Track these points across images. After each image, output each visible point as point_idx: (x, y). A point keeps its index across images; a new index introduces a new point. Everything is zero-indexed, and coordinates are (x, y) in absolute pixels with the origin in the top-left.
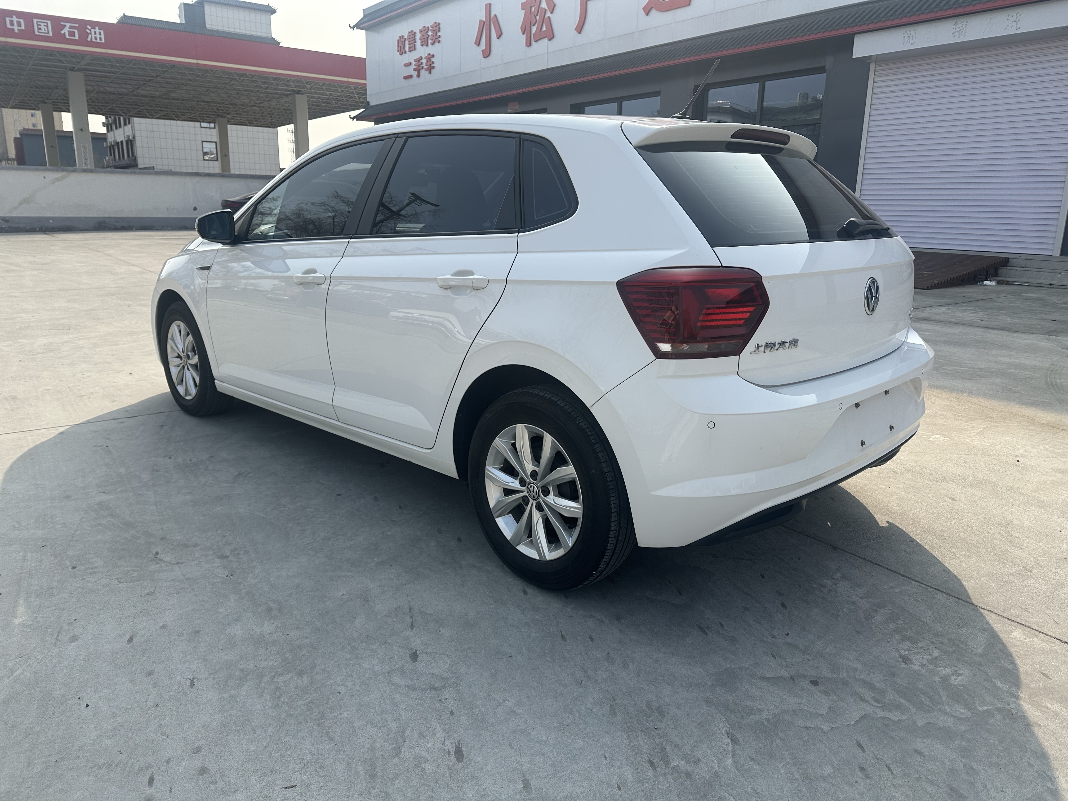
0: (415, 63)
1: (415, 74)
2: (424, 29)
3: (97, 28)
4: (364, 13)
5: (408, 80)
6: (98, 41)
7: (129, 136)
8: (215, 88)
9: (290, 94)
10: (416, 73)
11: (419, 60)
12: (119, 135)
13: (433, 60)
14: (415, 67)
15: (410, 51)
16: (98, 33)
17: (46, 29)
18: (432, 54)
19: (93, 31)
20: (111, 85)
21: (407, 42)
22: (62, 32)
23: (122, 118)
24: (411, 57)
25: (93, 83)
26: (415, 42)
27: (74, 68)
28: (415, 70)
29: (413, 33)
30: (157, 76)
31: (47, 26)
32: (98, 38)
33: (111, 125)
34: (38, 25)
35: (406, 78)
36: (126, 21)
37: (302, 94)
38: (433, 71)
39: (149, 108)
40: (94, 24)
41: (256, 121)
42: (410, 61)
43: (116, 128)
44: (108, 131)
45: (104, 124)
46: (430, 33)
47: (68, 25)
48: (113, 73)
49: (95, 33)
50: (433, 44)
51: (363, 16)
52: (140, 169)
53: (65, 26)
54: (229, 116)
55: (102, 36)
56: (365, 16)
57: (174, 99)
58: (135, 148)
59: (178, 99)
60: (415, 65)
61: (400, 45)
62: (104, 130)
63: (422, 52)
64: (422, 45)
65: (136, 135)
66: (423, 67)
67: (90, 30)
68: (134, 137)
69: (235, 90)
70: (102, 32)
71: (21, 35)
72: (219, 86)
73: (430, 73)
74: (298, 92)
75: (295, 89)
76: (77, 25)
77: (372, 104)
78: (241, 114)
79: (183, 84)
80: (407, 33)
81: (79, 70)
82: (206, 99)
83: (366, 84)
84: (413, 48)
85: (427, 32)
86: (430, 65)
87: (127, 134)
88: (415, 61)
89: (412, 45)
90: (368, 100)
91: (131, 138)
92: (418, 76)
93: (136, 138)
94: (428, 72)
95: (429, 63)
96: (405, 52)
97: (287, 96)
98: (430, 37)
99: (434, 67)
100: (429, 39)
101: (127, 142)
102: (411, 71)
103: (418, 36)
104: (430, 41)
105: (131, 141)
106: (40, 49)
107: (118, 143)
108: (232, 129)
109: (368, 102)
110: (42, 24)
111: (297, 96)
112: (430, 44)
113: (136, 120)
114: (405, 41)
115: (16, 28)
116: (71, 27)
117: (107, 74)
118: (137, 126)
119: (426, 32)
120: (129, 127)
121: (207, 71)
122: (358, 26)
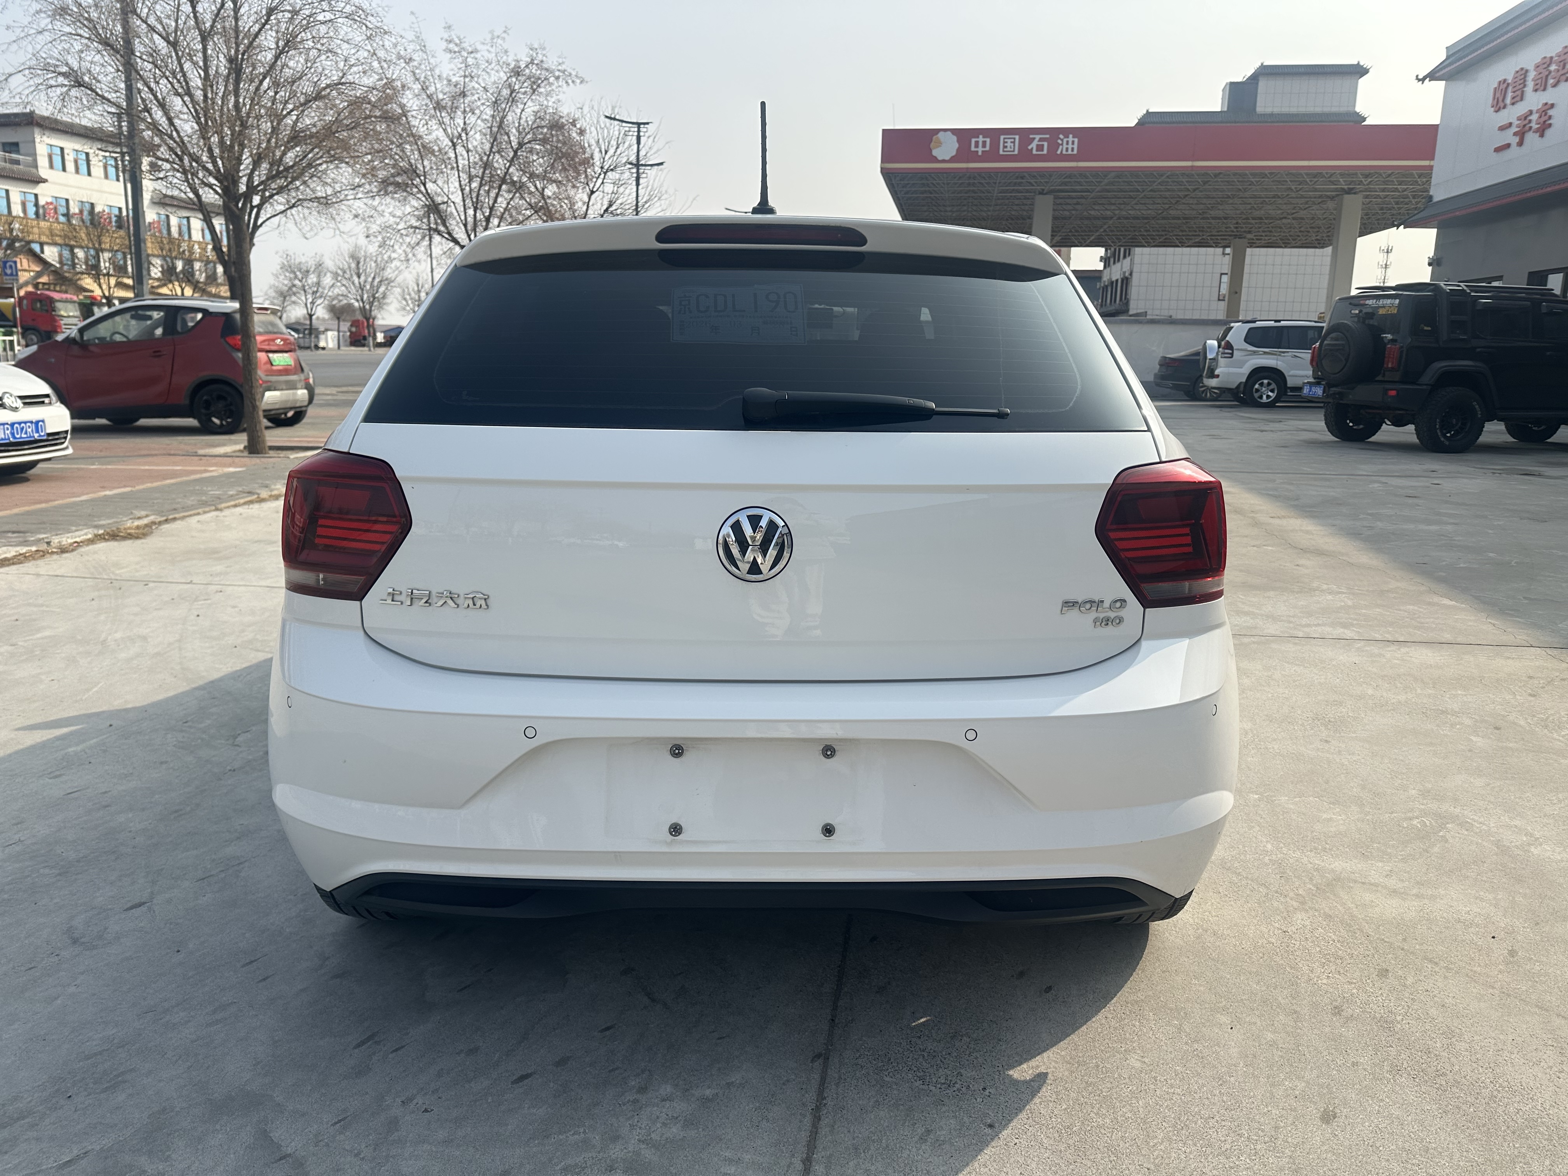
0: (1519, 122)
1: (1515, 140)
2: (1545, 61)
3: (1071, 136)
4: (1447, 52)
5: (1501, 154)
6: (1070, 152)
7: (1124, 273)
8: (1274, 197)
9: (1338, 195)
10: (1517, 139)
11: (1526, 117)
12: (1116, 273)
13: (1550, 112)
14: (1517, 129)
15: (1513, 104)
16: (1070, 143)
17: (1011, 146)
18: (1550, 102)
19: (1065, 140)
20: (1135, 207)
21: (1510, 89)
22: (1030, 147)
23: (1122, 249)
24: (1512, 114)
25: (1069, 207)
26: (1525, 86)
27: (1043, 190)
28: (1515, 134)
29: (1523, 72)
30: (1194, 190)
31: (1014, 142)
32: (1070, 150)
33: (1109, 258)
34: (1005, 142)
35: (1498, 150)
36: (1150, 120)
37: (1355, 193)
38: (1548, 133)
39: (1180, 234)
40: (1066, 131)
41: (1294, 240)
42: (1511, 121)
43: (1114, 263)
44: (1105, 267)
45: (1101, 259)
46: (1553, 67)
47: (1038, 137)
48: (1088, 191)
49: (1067, 143)
50: (1555, 86)
51: (1444, 57)
52: (1131, 316)
53: (1034, 139)
54: (1249, 236)
55: (1076, 146)
56: (1448, 57)
57: (1174, 218)
58: (1129, 288)
59: (1179, 218)
60: (1518, 126)
61: (1498, 95)
62: (1100, 266)
63: (1533, 101)
64: (1536, 90)
65: (1135, 270)
66: (1531, 128)
67: (1062, 140)
68: (1131, 274)
69: (1302, 197)
70: (1076, 140)
71: (986, 157)
72: (1279, 194)
73: (1542, 136)
74: (1349, 192)
75: (1346, 187)
76: (1048, 136)
77: (1436, 199)
78: (1271, 232)
79: (1229, 197)
80: (1513, 72)
81: (1050, 192)
82: (1257, 213)
83: (1432, 167)
84: (1518, 98)
85: (1549, 66)
86: (1545, 122)
87: (1124, 270)
88: (1519, 119)
89: (1519, 93)
90: (1431, 193)
91: (1127, 274)
92: (1520, 144)
93: (1134, 275)
94: (1538, 134)
95: (1544, 118)
96: (1504, 107)
97: (1332, 198)
98: (1553, 74)
99: (1550, 125)
100: (1549, 77)
101: (1122, 280)
102: (1509, 137)
103: (1532, 75)
104: (1551, 81)
105: (1127, 279)
106: (1002, 172)
107: (1112, 283)
108: (1253, 253)
109: (1431, 197)
110: (1009, 141)
111: (1346, 196)
112: (1549, 86)
113: (1138, 250)
114: (1506, 88)
115: (980, 150)
116: (1041, 140)
117: (1131, 194)
118: (1137, 259)
119: (1545, 66)
120: (1128, 259)
121: (1264, 176)
122: (1432, 76)
